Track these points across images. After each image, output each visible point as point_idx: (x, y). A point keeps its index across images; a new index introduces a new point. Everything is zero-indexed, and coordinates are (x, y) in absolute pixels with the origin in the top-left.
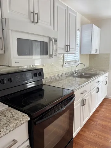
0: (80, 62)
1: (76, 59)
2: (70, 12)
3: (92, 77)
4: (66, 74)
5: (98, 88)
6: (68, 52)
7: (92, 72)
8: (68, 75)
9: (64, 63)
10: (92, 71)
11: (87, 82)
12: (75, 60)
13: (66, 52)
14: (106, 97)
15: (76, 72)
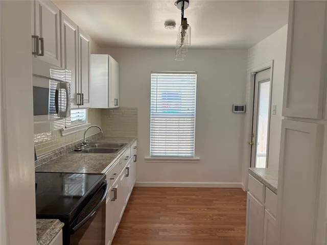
0: (87, 124)
1: (80, 118)
2: (81, 35)
4: (68, 147)
5: (128, 168)
6: (81, 106)
8: (71, 150)
11: (116, 159)
13: (77, 107)
14: (135, 184)
15: (85, 144)
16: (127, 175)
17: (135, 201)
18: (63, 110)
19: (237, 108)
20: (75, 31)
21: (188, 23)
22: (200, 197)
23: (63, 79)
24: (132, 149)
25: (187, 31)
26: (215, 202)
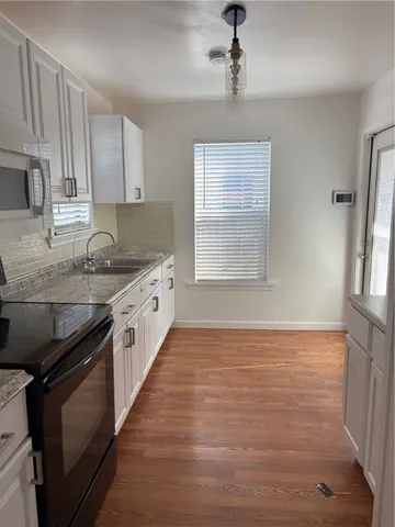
0: (94, 230)
1: (82, 220)
2: (68, 81)
3: (138, 270)
4: (61, 265)
5: (156, 298)
6: (73, 199)
7: (132, 257)
8: (67, 269)
9: (53, 234)
10: (132, 253)
11: (133, 283)
12: (80, 223)
13: (67, 199)
14: (173, 323)
15: (88, 260)
16: (156, 309)
17: (172, 349)
18: (39, 204)
19: (340, 198)
20: (57, 75)
21: (241, 47)
22: (276, 345)
23: (36, 154)
24: (165, 269)
25: (240, 62)
26: (300, 353)
